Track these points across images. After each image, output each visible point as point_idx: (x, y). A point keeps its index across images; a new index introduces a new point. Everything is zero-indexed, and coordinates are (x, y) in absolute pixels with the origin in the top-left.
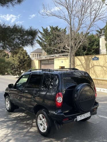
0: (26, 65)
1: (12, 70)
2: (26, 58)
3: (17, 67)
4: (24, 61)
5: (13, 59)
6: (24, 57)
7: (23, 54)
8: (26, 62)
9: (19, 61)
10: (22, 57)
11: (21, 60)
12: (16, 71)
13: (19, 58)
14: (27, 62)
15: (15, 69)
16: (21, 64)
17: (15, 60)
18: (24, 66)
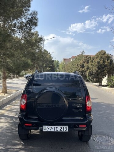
0: (106, 71)
1: (90, 76)
2: (106, 63)
3: (95, 73)
4: (104, 67)
5: (92, 65)
6: (104, 62)
7: (104, 59)
8: (106, 68)
9: (98, 66)
10: (102, 61)
11: (100, 65)
12: (94, 78)
13: (98, 63)
14: (108, 68)
15: (93, 76)
16: (99, 70)
17: (94, 66)
18: (103, 73)
